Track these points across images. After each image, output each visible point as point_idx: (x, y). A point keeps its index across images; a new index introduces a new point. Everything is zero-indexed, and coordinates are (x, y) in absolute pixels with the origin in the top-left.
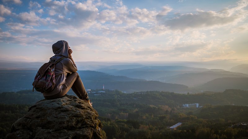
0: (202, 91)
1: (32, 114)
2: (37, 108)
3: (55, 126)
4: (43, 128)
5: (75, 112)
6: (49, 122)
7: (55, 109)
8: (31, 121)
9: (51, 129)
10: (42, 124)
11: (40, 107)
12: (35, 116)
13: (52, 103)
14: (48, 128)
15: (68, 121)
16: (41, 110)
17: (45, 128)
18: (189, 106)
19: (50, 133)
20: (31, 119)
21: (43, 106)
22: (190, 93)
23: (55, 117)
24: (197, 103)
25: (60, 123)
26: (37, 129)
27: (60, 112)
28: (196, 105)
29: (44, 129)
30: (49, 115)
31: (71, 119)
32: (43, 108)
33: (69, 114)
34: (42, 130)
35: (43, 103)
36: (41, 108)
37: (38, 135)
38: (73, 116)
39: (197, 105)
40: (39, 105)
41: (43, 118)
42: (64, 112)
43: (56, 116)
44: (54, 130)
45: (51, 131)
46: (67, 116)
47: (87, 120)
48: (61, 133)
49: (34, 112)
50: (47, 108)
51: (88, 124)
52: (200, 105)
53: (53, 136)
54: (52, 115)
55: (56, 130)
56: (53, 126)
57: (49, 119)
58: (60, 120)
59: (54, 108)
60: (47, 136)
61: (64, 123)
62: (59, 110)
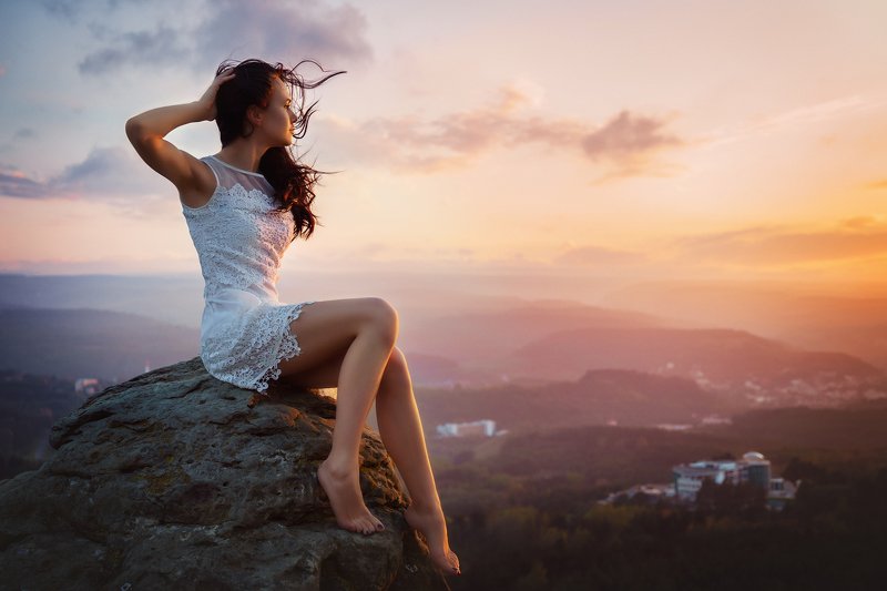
0: (505, 379)
1: (95, 455)
2: (116, 424)
3: (229, 507)
4: (162, 523)
5: (318, 434)
6: (199, 491)
7: (220, 425)
8: (92, 490)
9: (209, 525)
10: (158, 498)
11: (132, 416)
12: (112, 462)
13: (195, 394)
14: (193, 521)
15: (290, 480)
16: (140, 432)
17: (176, 523)
18: (460, 430)
19: (208, 543)
20: (89, 477)
21: (152, 409)
22: (465, 384)
23: (226, 465)
24: (487, 418)
25: (257, 493)
26: (133, 526)
27: (245, 437)
28: (483, 428)
29: (174, 527)
30: (190, 453)
31: (305, 470)
32: (152, 421)
33: (289, 448)
34: (160, 530)
35: (146, 396)
36: (138, 422)
37: (148, 558)
38: (311, 453)
39: (490, 427)
40: (127, 407)
41: (161, 472)
42: (267, 439)
43: (229, 459)
44: (227, 527)
45: (212, 532)
46: (283, 455)
47: (373, 472)
48: (264, 540)
49: (103, 441)
50: (177, 418)
51: (380, 490)
52: (498, 428)
53: (225, 557)
54: (208, 456)
55: (238, 529)
56: (217, 507)
57: (197, 473)
58: (252, 477)
59: (214, 419)
60: (199, 562)
61: (274, 492)
62: (242, 427)
